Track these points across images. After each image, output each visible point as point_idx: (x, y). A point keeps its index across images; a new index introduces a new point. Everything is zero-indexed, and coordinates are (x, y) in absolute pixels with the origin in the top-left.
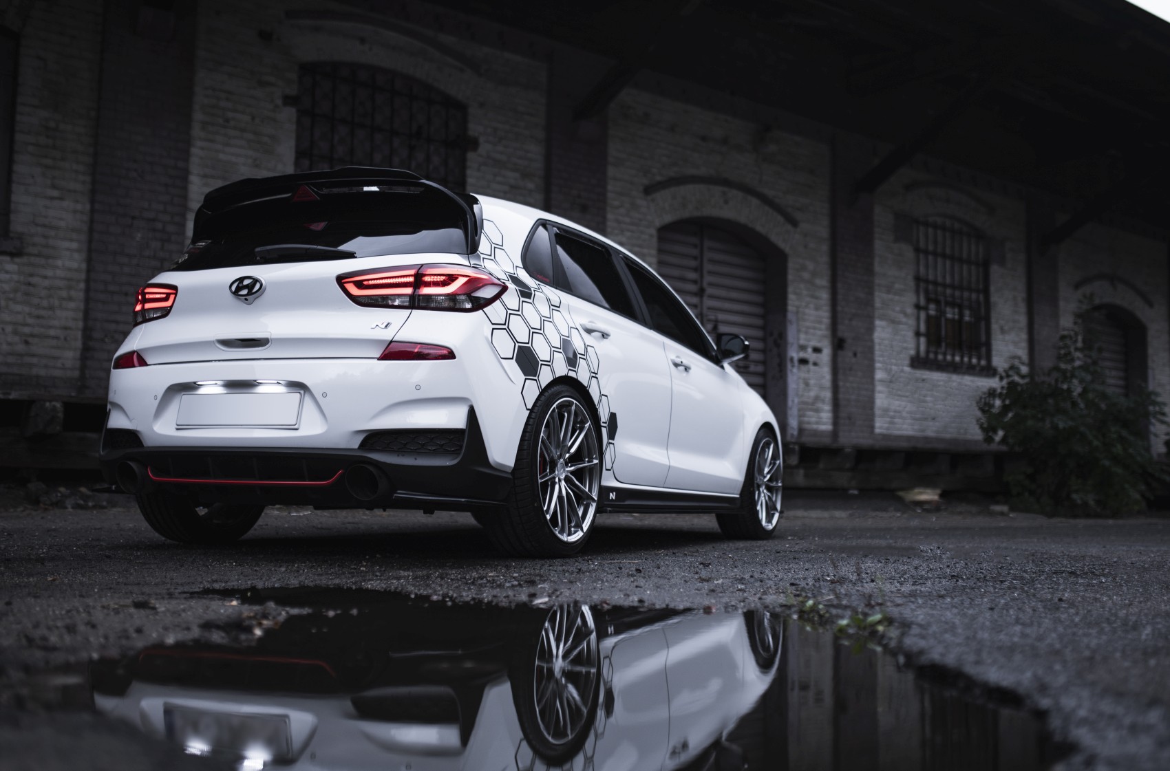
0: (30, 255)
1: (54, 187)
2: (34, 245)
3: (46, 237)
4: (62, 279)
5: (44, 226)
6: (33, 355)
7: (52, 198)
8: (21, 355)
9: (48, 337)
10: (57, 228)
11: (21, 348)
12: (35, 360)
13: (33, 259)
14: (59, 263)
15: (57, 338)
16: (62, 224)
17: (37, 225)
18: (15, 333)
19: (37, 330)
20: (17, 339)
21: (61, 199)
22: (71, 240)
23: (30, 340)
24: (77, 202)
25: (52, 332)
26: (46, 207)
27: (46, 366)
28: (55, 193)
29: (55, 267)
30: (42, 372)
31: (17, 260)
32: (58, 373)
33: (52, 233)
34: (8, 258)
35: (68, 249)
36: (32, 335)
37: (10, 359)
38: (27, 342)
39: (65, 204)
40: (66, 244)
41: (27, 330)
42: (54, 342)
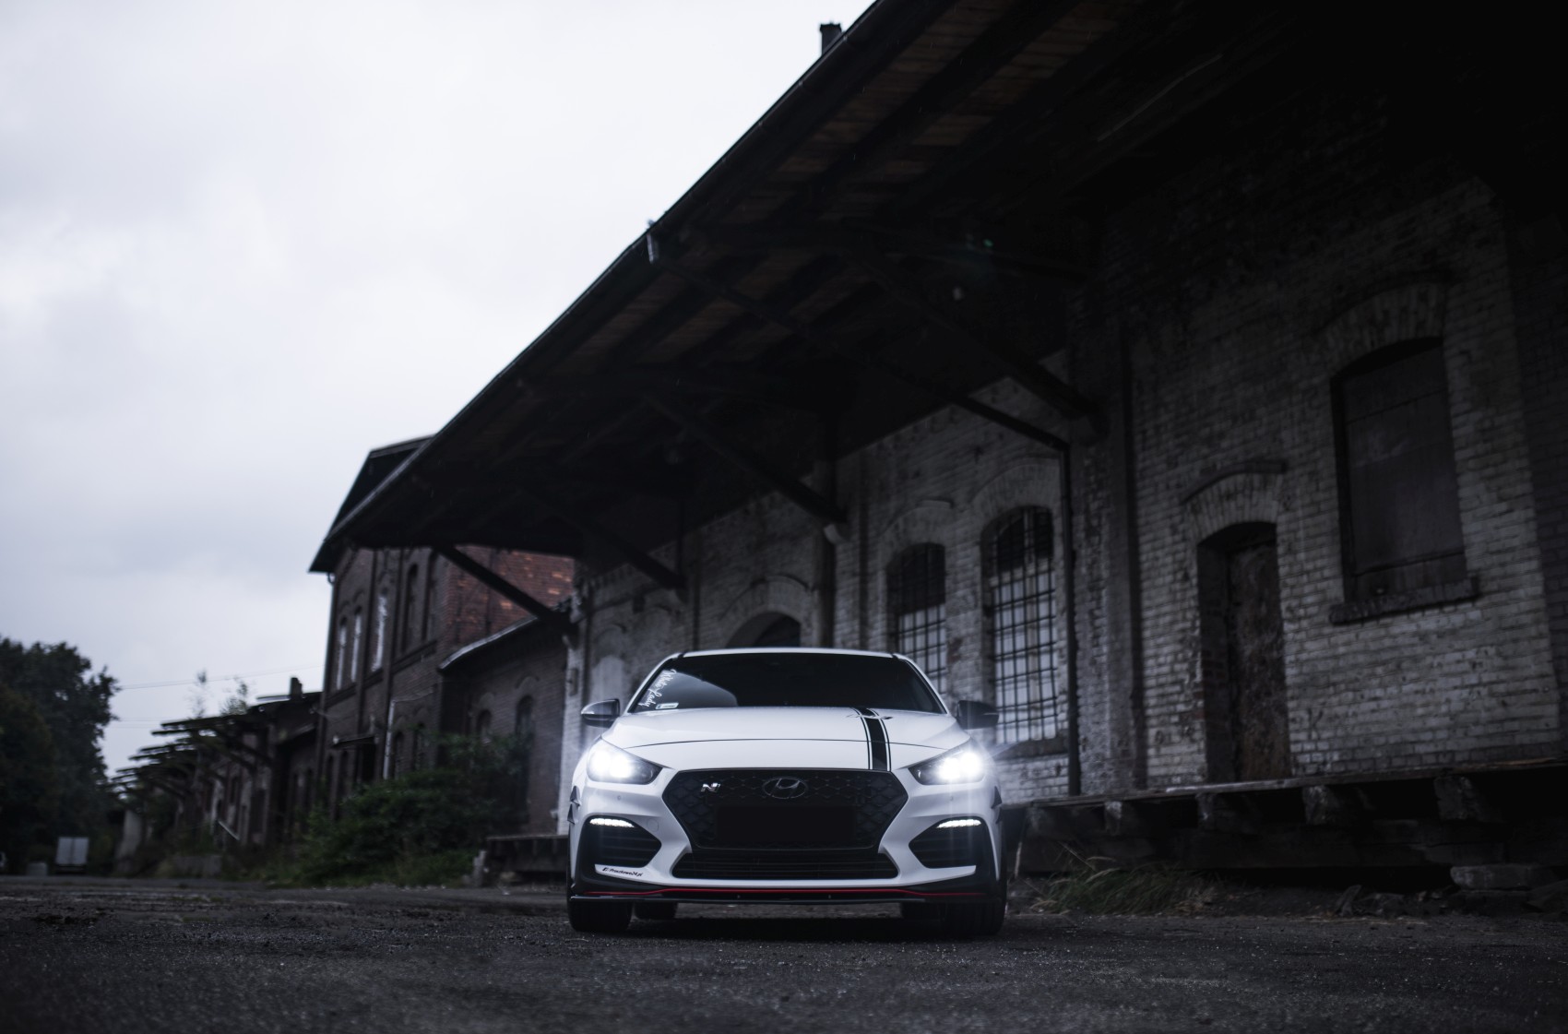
0: (1490, 593)
1: (1501, 499)
2: (1493, 579)
3: (1503, 565)
4: (1528, 612)
5: (1499, 552)
6: (1514, 719)
7: (1501, 514)
8: (1501, 721)
9: (1525, 692)
10: (1512, 550)
11: (1499, 712)
12: (1516, 725)
13: (1496, 598)
14: (1521, 593)
15: (1535, 691)
16: (1516, 542)
17: (1492, 553)
18: (1492, 695)
19: (1513, 686)
20: (1493, 702)
21: (1510, 511)
22: (1530, 559)
23: (1507, 700)
24: (1527, 507)
25: (1528, 685)
26: (1497, 528)
27: (1529, 731)
28: (1503, 507)
29: (1518, 600)
30: (1526, 739)
31: (1479, 604)
32: (1542, 737)
33: (1508, 557)
34: (1469, 605)
35: (1528, 572)
36: (1509, 694)
37: (1491, 729)
38: (1504, 704)
39: (1515, 515)
40: (1524, 567)
41: (1501, 688)
42: (1532, 698)
